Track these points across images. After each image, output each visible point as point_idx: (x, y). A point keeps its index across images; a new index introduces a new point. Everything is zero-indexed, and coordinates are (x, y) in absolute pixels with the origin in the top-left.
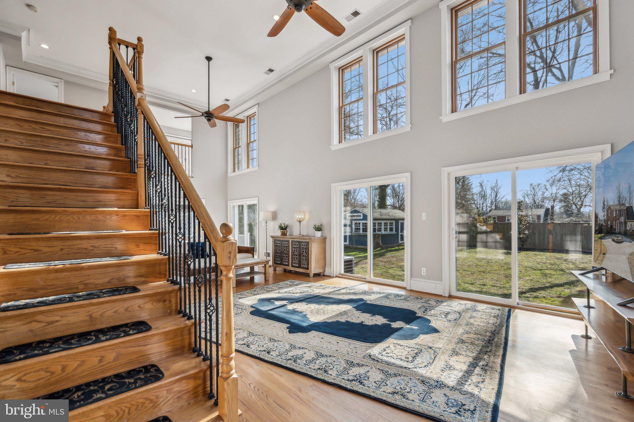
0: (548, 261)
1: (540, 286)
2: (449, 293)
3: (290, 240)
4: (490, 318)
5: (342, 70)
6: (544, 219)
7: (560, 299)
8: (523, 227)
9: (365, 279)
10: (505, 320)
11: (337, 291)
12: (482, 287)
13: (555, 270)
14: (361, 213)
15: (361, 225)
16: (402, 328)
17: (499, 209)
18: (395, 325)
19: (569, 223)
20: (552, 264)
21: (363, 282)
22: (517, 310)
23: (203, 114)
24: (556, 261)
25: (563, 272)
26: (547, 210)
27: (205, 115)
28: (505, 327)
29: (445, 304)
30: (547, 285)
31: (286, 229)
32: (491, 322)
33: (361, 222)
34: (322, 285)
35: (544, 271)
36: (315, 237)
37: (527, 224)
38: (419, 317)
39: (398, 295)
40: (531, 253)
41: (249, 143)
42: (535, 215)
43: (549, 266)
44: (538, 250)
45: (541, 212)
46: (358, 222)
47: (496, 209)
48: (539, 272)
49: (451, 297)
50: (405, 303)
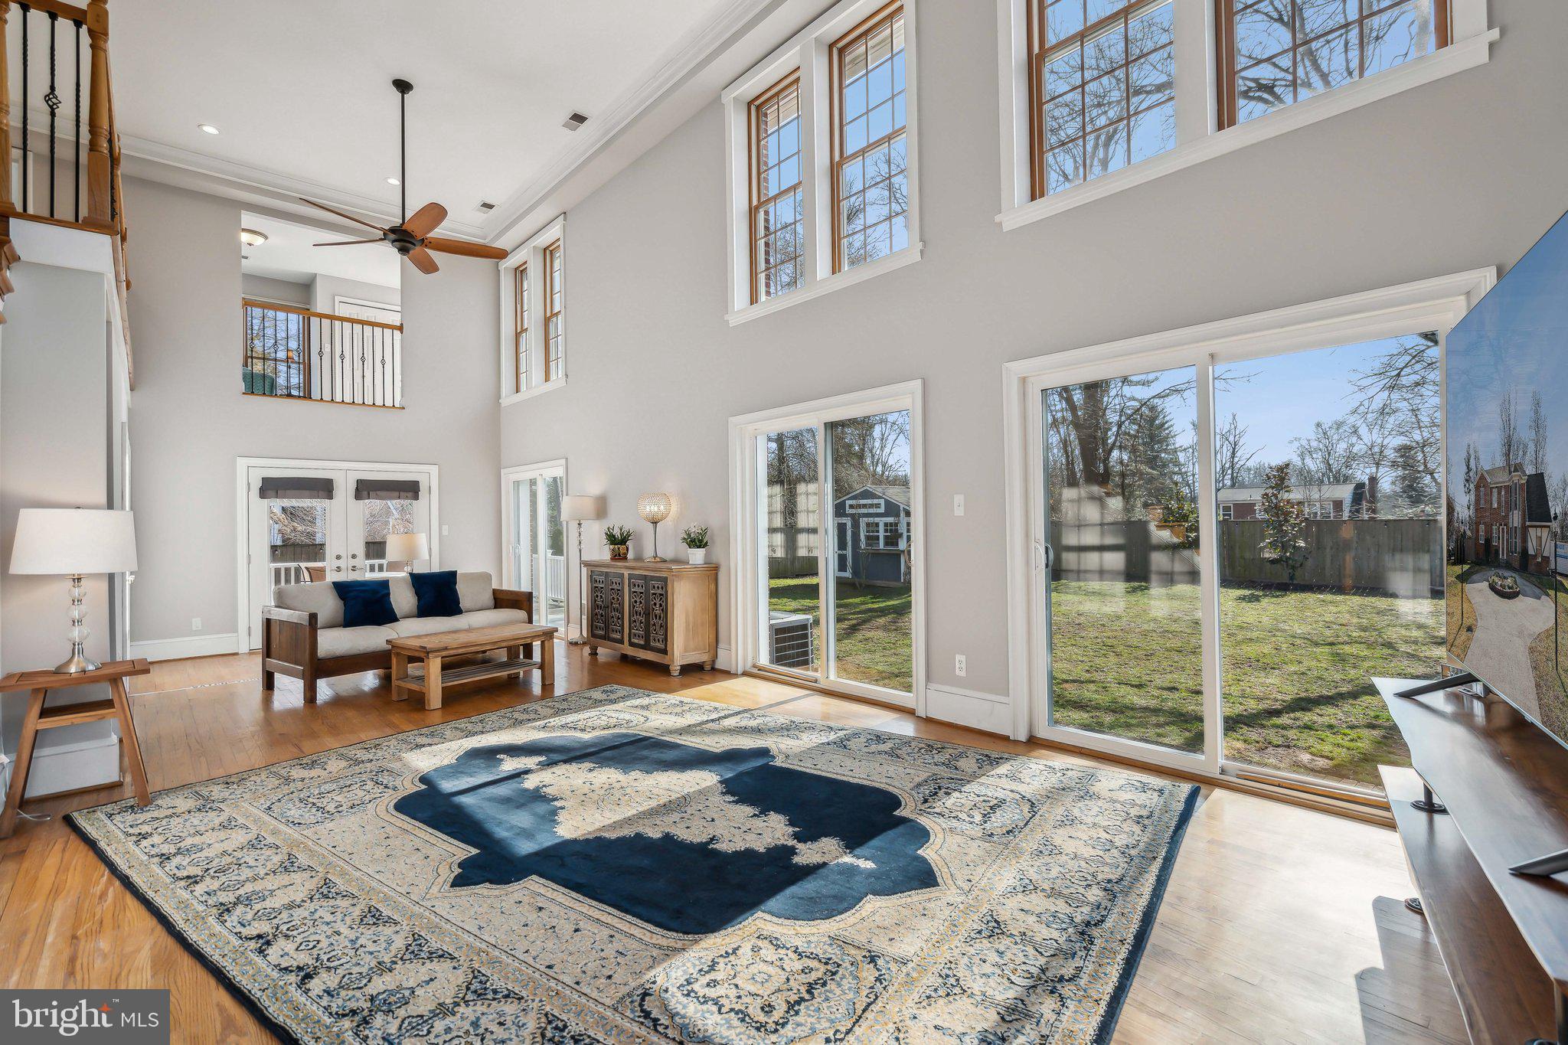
0: (1355, 620)
1: (1325, 693)
2: (1030, 730)
3: (626, 573)
4: (1124, 826)
5: (758, 108)
6: (1350, 511)
7: (1375, 733)
8: (1293, 530)
9: (816, 682)
10: (1170, 832)
11: (713, 721)
12: (1165, 694)
13: (1370, 645)
14: (880, 497)
15: (881, 528)
16: (825, 864)
17: (1243, 486)
18: (807, 854)
19: (1411, 519)
20: (1364, 629)
21: (808, 692)
22: (1218, 793)
23: (385, 234)
24: (1376, 618)
25: (1390, 651)
26: (1360, 486)
27: (392, 236)
28: (1159, 861)
29: (1003, 769)
30: (1344, 689)
31: (623, 541)
32: (1120, 841)
33: (882, 521)
34: (685, 700)
35: (1340, 646)
36: (688, 563)
37: (1302, 522)
38: (903, 821)
39: (879, 738)
40: (1311, 598)
41: (549, 318)
42: (1327, 500)
43: (1354, 634)
44: (1333, 588)
45: (1345, 492)
46: (871, 520)
47: (1233, 486)
48: (1327, 649)
49: (1033, 743)
50: (885, 766)
